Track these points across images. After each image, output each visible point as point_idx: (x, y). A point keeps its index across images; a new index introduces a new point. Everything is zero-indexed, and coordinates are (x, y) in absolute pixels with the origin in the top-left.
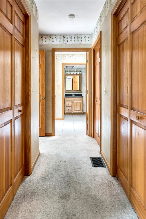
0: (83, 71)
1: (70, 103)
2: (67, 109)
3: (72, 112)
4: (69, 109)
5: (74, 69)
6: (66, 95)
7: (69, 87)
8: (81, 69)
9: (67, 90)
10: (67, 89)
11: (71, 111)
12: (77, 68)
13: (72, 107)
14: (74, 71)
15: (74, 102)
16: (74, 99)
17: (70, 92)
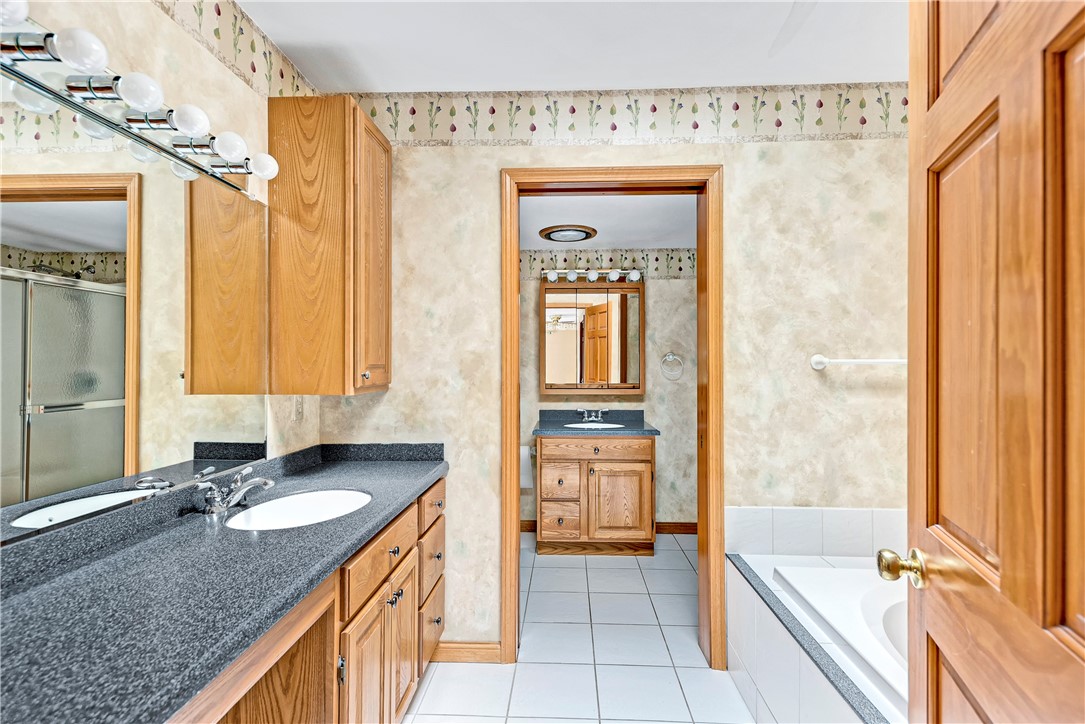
0: (652, 264)
1: (573, 478)
2: (547, 512)
3: (584, 539)
4: (560, 513)
5: (592, 256)
6: (542, 413)
7: (562, 367)
8: (638, 256)
9: (551, 387)
10: (550, 378)
11: (578, 527)
12: (614, 251)
13: (583, 500)
14: (598, 265)
15: (597, 467)
16: (596, 450)
17: (568, 399)
